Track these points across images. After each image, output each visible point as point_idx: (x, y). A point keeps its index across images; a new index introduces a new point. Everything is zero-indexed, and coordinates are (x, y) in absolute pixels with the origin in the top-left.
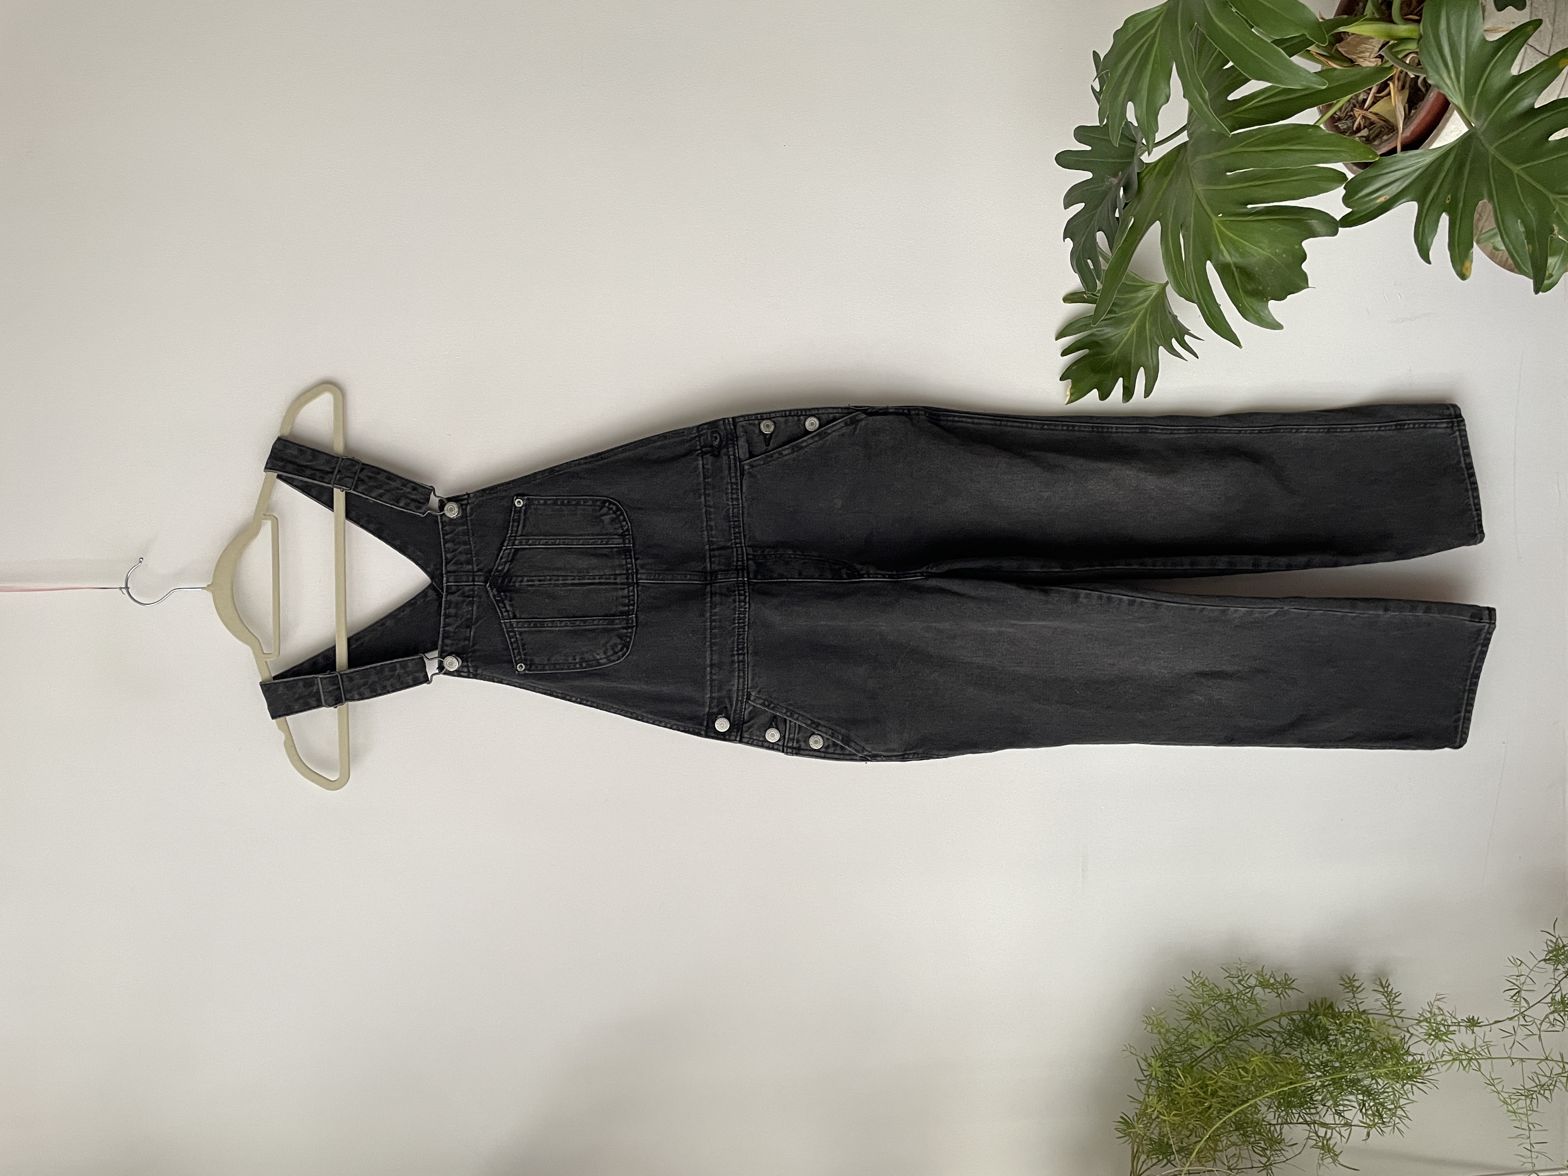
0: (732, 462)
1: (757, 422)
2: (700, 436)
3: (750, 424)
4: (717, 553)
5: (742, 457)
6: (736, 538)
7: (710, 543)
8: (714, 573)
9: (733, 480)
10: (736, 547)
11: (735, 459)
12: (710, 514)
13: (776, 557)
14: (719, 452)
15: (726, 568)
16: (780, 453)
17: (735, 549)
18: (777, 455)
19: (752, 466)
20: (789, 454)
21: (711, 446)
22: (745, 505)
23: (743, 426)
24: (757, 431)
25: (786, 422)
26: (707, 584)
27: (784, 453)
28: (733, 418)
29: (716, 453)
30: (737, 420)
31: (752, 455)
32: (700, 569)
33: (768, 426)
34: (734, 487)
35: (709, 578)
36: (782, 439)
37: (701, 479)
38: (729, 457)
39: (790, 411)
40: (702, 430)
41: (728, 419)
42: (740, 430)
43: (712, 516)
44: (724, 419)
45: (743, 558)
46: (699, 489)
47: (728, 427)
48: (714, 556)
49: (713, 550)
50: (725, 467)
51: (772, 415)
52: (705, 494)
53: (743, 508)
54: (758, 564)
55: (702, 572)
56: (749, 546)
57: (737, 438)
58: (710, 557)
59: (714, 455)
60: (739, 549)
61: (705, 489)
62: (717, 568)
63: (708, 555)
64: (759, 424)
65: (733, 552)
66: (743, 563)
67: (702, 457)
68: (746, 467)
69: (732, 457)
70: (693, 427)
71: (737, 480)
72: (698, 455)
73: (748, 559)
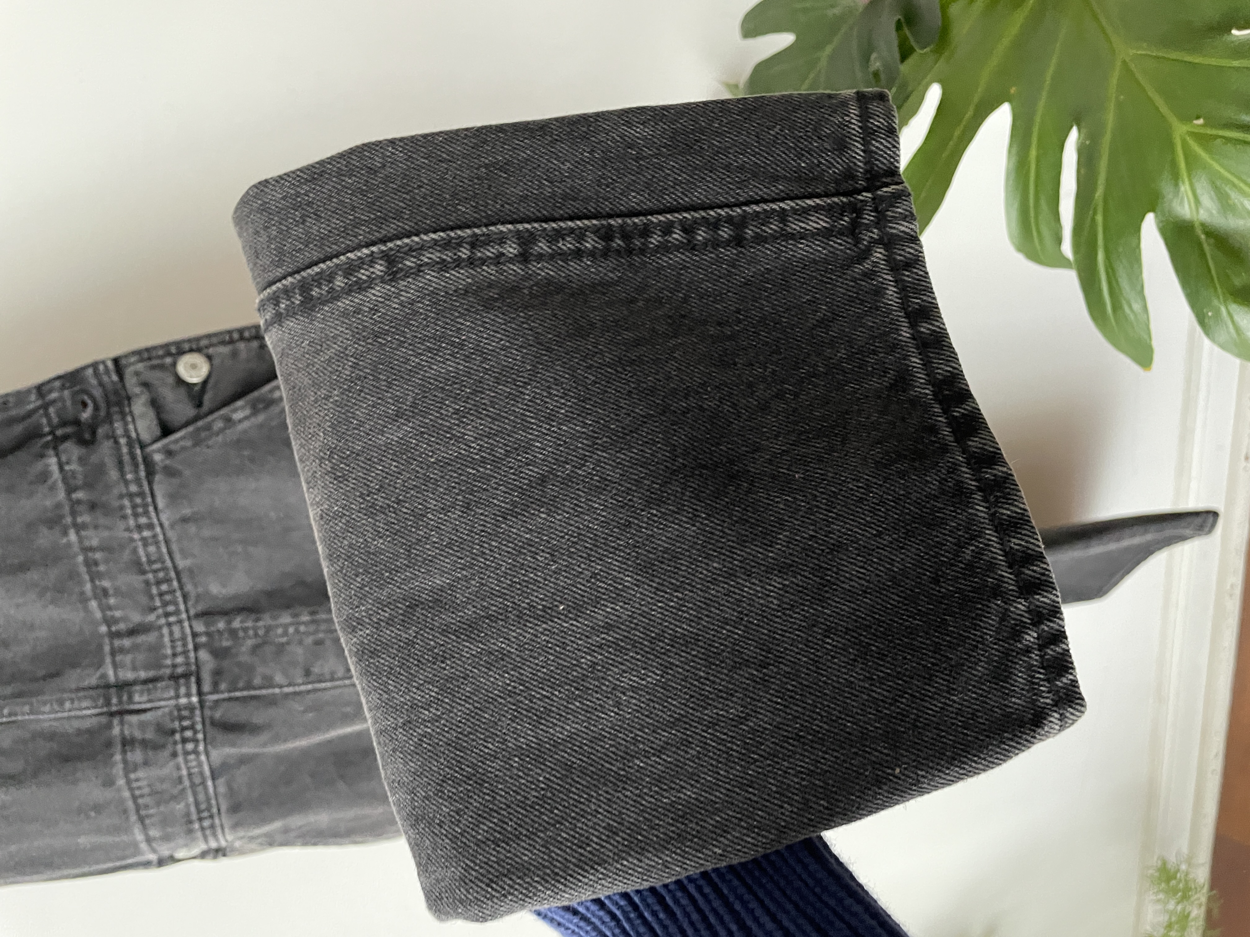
0: (125, 450)
1: (168, 360)
2: (45, 407)
3: (153, 367)
4: (127, 642)
5: (146, 437)
6: (165, 604)
7: (109, 622)
8: (123, 686)
9: (133, 488)
10: (169, 625)
11: (130, 444)
12: (96, 564)
13: (256, 635)
14: (94, 433)
15: (151, 674)
16: (228, 420)
17: (165, 631)
18: (219, 425)
19: (169, 453)
20: (246, 418)
21: (77, 422)
22: (170, 534)
23: (137, 374)
24: (171, 380)
25: (235, 354)
26: (112, 714)
27: (237, 416)
28: (116, 361)
29: (87, 436)
30: (123, 362)
31: (166, 430)
32: (93, 681)
33: (194, 366)
34: (138, 500)
35: (114, 701)
36: (227, 388)
37: (61, 495)
38: (116, 442)
39: (241, 331)
40: (50, 391)
41: (103, 362)
42: (131, 383)
43: (102, 568)
44: (95, 365)
45: (185, 645)
46: (62, 517)
47: (105, 379)
48: (122, 650)
49: (118, 635)
50: (110, 463)
51: (204, 343)
52: (75, 525)
53: (167, 542)
54: (218, 653)
55: (97, 687)
56: (198, 616)
57: (129, 398)
58: (113, 653)
59: (82, 442)
60: (176, 629)
61: (74, 513)
62: (130, 676)
63: (107, 649)
64: (174, 364)
65: (162, 636)
66: (187, 657)
67: (55, 448)
68: (158, 457)
69: (123, 441)
70: (28, 391)
71: (140, 486)
72: (46, 446)
73: (196, 648)
